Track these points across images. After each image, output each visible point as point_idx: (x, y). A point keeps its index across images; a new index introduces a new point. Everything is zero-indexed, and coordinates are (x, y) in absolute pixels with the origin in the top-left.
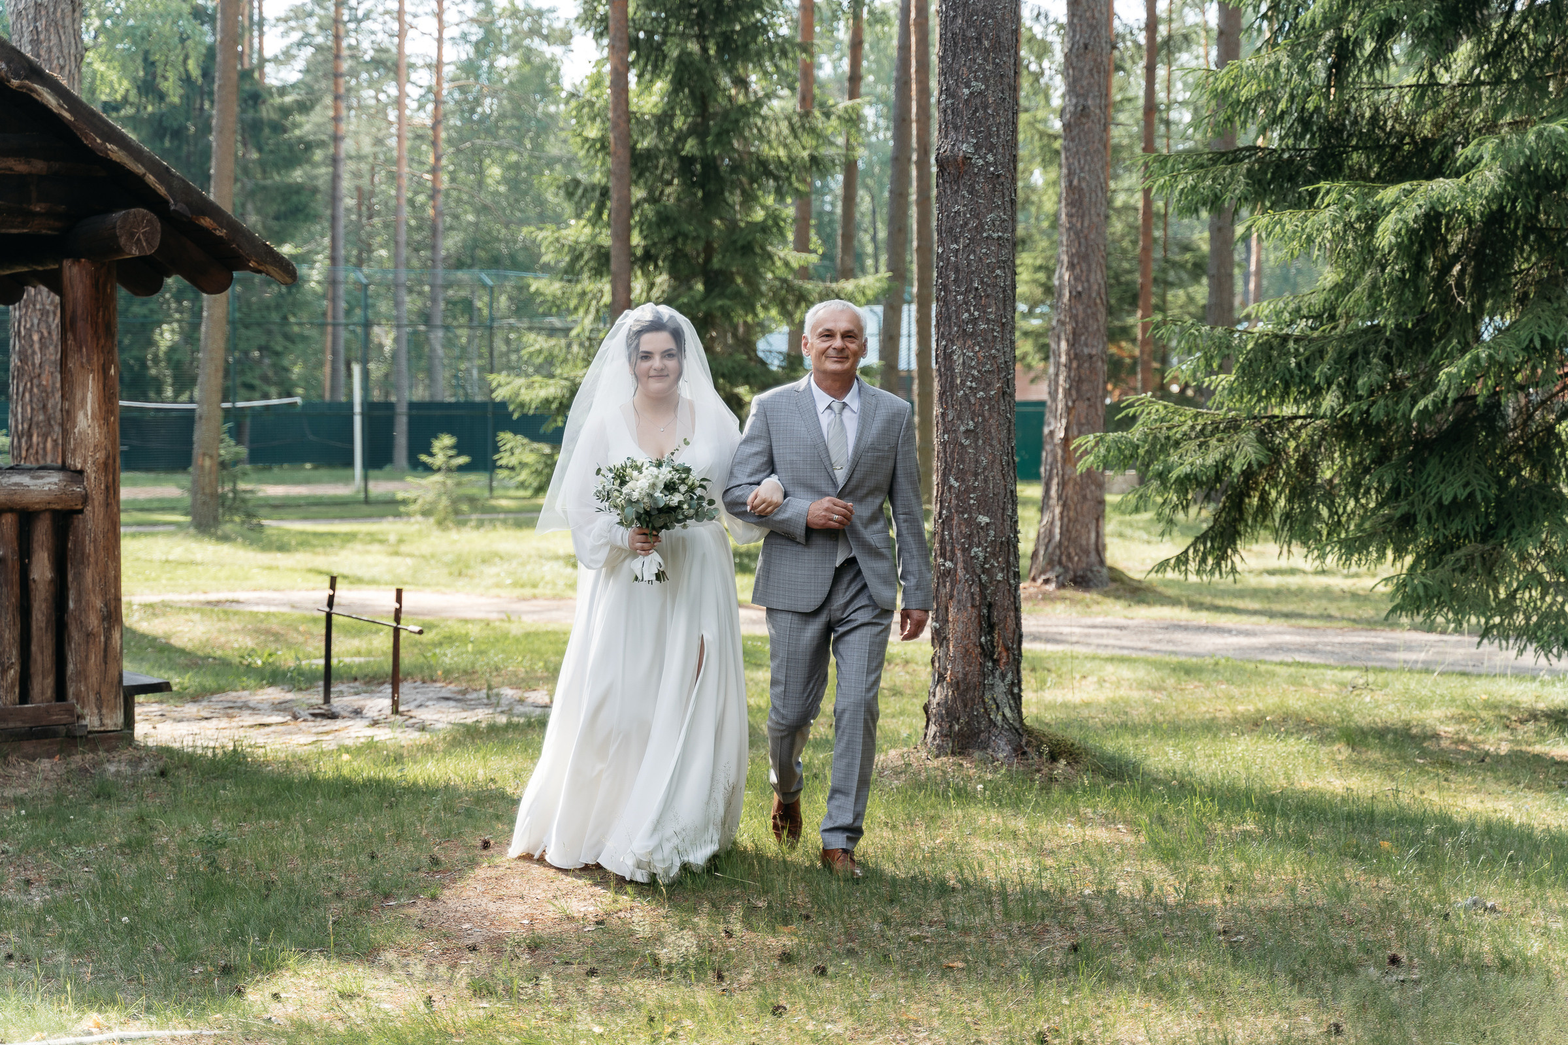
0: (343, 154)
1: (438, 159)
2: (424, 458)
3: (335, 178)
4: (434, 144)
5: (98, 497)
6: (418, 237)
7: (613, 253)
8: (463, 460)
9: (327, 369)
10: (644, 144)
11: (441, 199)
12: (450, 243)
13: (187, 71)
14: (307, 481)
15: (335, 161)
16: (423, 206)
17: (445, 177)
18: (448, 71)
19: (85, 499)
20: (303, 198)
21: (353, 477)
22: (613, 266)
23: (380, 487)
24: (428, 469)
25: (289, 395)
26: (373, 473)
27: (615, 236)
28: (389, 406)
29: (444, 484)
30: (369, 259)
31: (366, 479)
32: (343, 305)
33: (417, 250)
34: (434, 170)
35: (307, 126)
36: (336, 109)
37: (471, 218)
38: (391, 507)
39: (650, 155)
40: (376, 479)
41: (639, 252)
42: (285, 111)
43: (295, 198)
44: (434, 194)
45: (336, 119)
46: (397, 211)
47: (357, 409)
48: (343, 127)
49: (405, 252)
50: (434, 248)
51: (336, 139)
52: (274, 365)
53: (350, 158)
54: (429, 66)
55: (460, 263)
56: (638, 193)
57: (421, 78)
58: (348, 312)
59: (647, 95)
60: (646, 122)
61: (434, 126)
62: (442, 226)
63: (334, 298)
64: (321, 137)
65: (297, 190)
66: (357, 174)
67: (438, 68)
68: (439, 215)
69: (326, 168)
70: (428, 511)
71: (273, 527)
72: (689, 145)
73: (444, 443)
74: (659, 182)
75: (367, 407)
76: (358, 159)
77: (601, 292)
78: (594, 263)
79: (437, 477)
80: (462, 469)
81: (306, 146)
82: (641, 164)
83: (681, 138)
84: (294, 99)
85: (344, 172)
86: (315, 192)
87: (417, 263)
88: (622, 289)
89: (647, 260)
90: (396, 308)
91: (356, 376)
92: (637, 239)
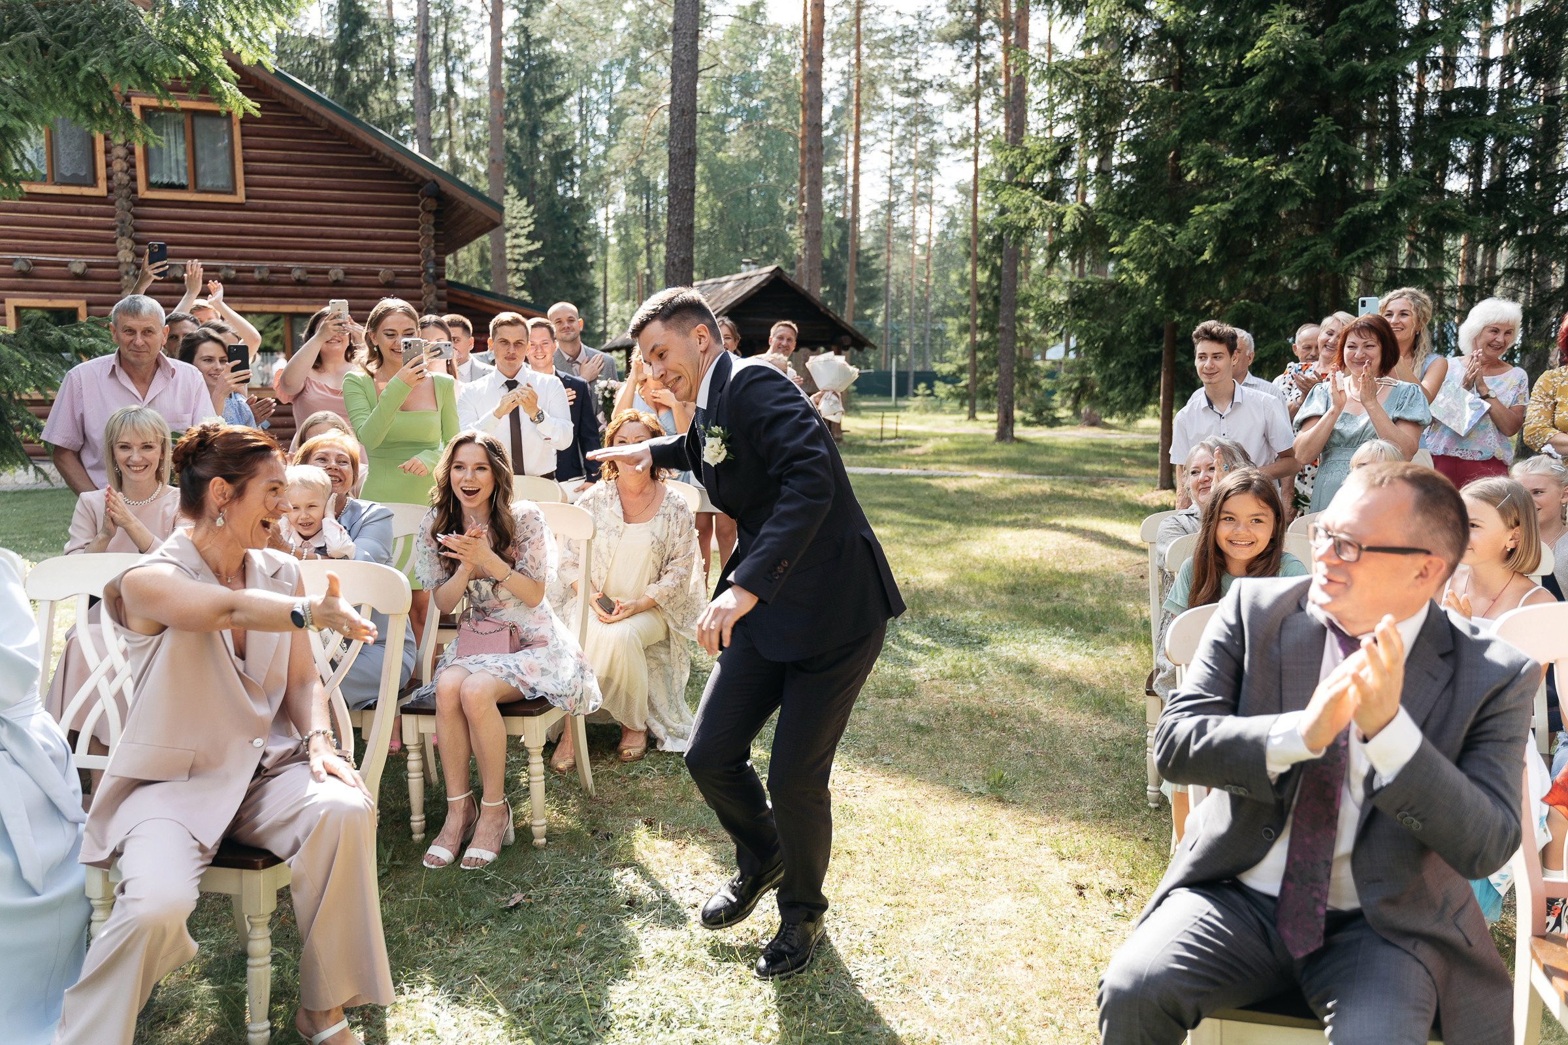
0: (890, 273)
1: (929, 273)
2: (916, 391)
3: (887, 282)
4: (927, 267)
6: (921, 304)
7: (971, 327)
8: (928, 392)
9: (883, 359)
10: (982, 292)
11: (930, 289)
12: (933, 307)
15: (888, 276)
16: (923, 291)
17: (932, 280)
18: (935, 234)
20: (875, 293)
21: (893, 400)
22: (971, 330)
23: (901, 403)
24: (916, 395)
26: (899, 397)
27: (972, 321)
28: (906, 371)
29: (921, 401)
30: (901, 313)
31: (896, 400)
32: (889, 332)
33: (920, 309)
34: (927, 278)
35: (876, 265)
36: (889, 256)
38: (904, 408)
39: (985, 294)
40: (900, 399)
41: (979, 325)
42: (869, 258)
43: (872, 293)
44: (927, 287)
45: (888, 259)
46: (912, 294)
47: (894, 373)
48: (891, 263)
49: (915, 310)
50: (926, 309)
51: (888, 267)
53: (894, 274)
54: (926, 235)
55: (937, 315)
56: (979, 307)
57: (922, 240)
58: (892, 335)
59: (983, 276)
60: (982, 285)
61: (928, 260)
62: (930, 300)
63: (886, 330)
64: (883, 267)
65: (872, 289)
66: (896, 280)
67: (929, 235)
68: (929, 295)
69: (884, 279)
70: (916, 409)
71: (863, 413)
72: (996, 292)
73: (922, 386)
74: (987, 303)
75: (898, 373)
76: (897, 274)
77: (967, 338)
78: (964, 329)
79: (919, 398)
80: (929, 395)
81: (877, 271)
82: (980, 298)
83: (994, 289)
84: (872, 253)
85: (891, 280)
86: (880, 289)
87: (920, 315)
88: (973, 337)
89: (982, 328)
90: (911, 333)
91: (894, 361)
92: (979, 321)
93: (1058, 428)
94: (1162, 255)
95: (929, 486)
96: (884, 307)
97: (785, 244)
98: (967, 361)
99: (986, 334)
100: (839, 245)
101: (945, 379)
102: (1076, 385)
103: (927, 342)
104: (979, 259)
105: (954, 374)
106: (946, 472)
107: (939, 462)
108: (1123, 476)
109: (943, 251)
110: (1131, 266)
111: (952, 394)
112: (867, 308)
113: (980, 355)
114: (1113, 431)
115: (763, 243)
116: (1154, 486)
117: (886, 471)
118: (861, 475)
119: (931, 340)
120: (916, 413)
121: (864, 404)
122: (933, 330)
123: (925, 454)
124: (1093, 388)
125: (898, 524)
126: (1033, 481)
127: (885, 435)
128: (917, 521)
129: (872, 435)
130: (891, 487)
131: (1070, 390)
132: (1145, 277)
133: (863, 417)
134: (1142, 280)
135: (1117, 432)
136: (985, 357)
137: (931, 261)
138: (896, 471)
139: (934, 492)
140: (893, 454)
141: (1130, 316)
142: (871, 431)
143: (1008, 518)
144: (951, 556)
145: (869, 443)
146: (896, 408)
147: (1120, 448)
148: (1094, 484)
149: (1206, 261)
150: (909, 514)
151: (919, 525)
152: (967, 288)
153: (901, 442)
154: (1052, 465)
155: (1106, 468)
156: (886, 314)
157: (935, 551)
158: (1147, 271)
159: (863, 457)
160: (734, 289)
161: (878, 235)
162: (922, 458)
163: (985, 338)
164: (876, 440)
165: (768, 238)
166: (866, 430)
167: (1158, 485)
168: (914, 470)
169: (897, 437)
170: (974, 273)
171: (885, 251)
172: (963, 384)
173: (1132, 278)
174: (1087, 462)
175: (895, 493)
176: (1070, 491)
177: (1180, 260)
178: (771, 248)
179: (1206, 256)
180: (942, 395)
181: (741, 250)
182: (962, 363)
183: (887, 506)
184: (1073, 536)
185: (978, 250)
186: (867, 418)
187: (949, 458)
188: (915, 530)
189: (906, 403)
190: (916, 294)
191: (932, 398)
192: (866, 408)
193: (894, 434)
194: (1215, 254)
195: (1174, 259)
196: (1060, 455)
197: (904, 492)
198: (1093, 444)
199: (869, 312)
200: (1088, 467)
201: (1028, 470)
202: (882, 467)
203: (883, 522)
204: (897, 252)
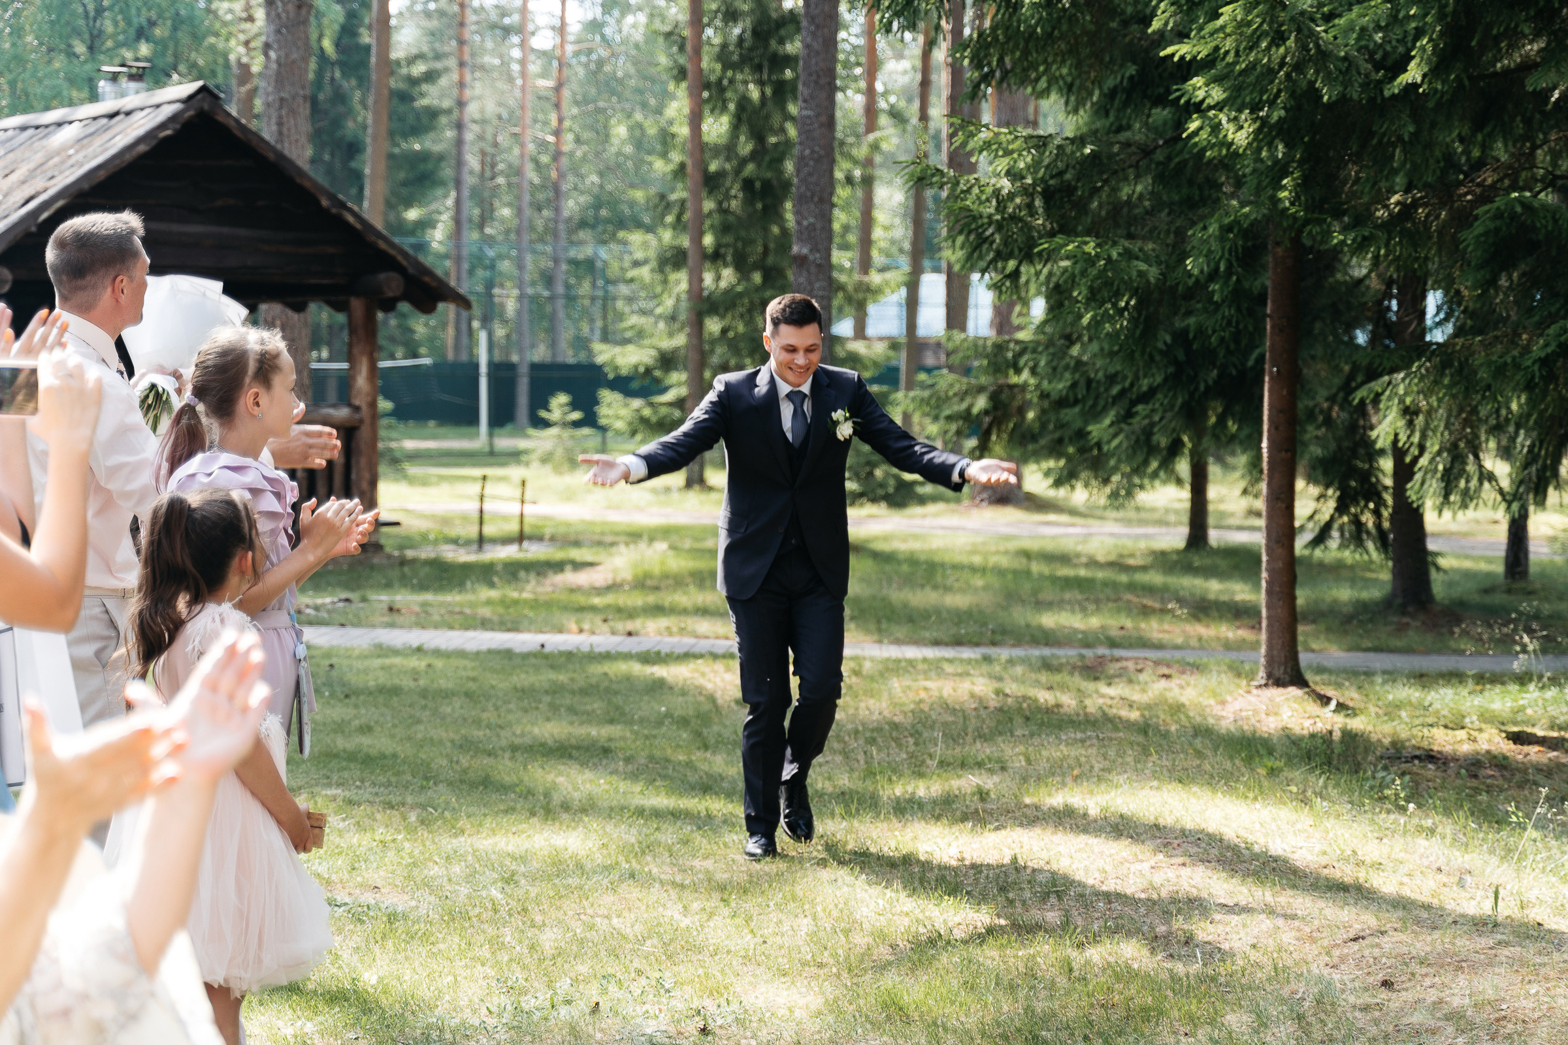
0: (466, 118)
1: (561, 120)
2: (543, 414)
3: (459, 142)
4: (557, 106)
5: (367, 421)
6: (541, 196)
7: (690, 254)
8: (576, 415)
9: (451, 331)
10: (713, 167)
11: (564, 161)
12: (571, 206)
13: (322, 49)
14: (434, 437)
15: (459, 126)
16: (548, 166)
17: (569, 137)
18: (574, 28)
19: (361, 421)
20: (430, 166)
21: (478, 434)
22: (690, 262)
23: (504, 442)
24: (546, 424)
25: (415, 355)
26: (497, 431)
27: (692, 240)
28: (511, 367)
29: (559, 437)
30: (492, 219)
31: (491, 435)
32: (466, 266)
33: (540, 210)
34: (557, 133)
35: (432, 96)
36: (462, 76)
37: (595, 178)
38: (515, 456)
39: (721, 174)
40: (500, 436)
41: (710, 251)
42: (414, 82)
43: (422, 167)
44: (557, 156)
45: (461, 85)
46: (519, 172)
47: (483, 369)
48: (468, 93)
49: (528, 212)
50: (557, 210)
51: (461, 104)
52: (400, 326)
53: (475, 122)
54: (553, 28)
55: (583, 224)
56: (709, 205)
57: (543, 41)
58: (471, 272)
59: (716, 128)
60: (716, 150)
61: (558, 88)
62: (565, 187)
63: (458, 260)
64: (446, 104)
65: (424, 156)
66: (481, 138)
67: (561, 30)
68: (561, 175)
69: (450, 134)
70: (546, 459)
71: (413, 470)
72: (750, 168)
73: (560, 400)
74: (728, 197)
75: (492, 365)
76: (483, 122)
77: (681, 281)
78: (674, 259)
79: (553, 431)
80: (576, 424)
81: (433, 114)
82: (711, 182)
83: (743, 162)
84: (419, 69)
85: (469, 136)
86: (441, 158)
87: (540, 224)
88: (696, 280)
89: (716, 257)
90: (521, 267)
91: (483, 337)
92: (708, 240)
93: (916, 510)
94: (1298, 67)
95: (659, 686)
96: (450, 202)
97: (197, 38)
98: (680, 340)
99: (728, 275)
100: (337, 45)
101: (624, 385)
102: (981, 403)
103: (560, 289)
104: (707, 86)
105: (648, 371)
106: (687, 642)
107: (658, 610)
108: (1143, 643)
109: (596, 71)
110: (1217, 94)
111: (644, 421)
112: (409, 204)
113: (713, 326)
114: (1052, 517)
115: (141, 34)
116: (1251, 676)
117: (524, 641)
118: (461, 654)
119: (568, 287)
120: (548, 468)
121: (410, 445)
122: (574, 263)
123: (612, 587)
124: (1021, 411)
125: (617, 812)
126: (935, 667)
127: (488, 530)
128: (661, 800)
129: (452, 532)
130: (556, 690)
131: (966, 416)
132: (1249, 128)
133: (411, 481)
134: (1240, 136)
135: (1064, 518)
136: (724, 331)
137: (566, 93)
138: (556, 641)
139: (680, 707)
140: (530, 590)
141: (1213, 229)
142: (446, 521)
143: (924, 789)
144: (805, 924)
145: (451, 554)
146: (492, 457)
147: (1093, 563)
148: (1093, 671)
149: (1414, 86)
150: (634, 776)
151: (675, 815)
152: (676, 157)
153: (535, 551)
154: (960, 617)
155: (1094, 622)
156: (457, 221)
157: (750, 904)
158: (1255, 108)
159: (453, 598)
160: (81, 142)
161: (434, 24)
162: (609, 599)
163: (723, 284)
164: (468, 543)
165: (152, 24)
166: (433, 517)
167: (1262, 674)
168: (602, 639)
169: (521, 538)
170: (695, 120)
171: (452, 62)
172: (669, 396)
173: (1216, 128)
174: (1041, 605)
175: (572, 710)
176: (1045, 697)
177: (1346, 84)
178: (161, 46)
179: (1414, 73)
180: (620, 425)
181: (80, 48)
182: (667, 344)
183: (562, 752)
184: (1136, 849)
185: (705, 64)
186: (424, 482)
187: (681, 599)
188: (669, 835)
189: (522, 444)
190: (532, 175)
191: (586, 431)
192: (416, 457)
193: (513, 527)
194: (1435, 71)
195: (1329, 79)
196: (967, 589)
197: (597, 706)
198: (1027, 555)
199: (412, 214)
200: (1049, 620)
201: (901, 632)
202: (514, 628)
203: (566, 807)
204: (482, 68)
